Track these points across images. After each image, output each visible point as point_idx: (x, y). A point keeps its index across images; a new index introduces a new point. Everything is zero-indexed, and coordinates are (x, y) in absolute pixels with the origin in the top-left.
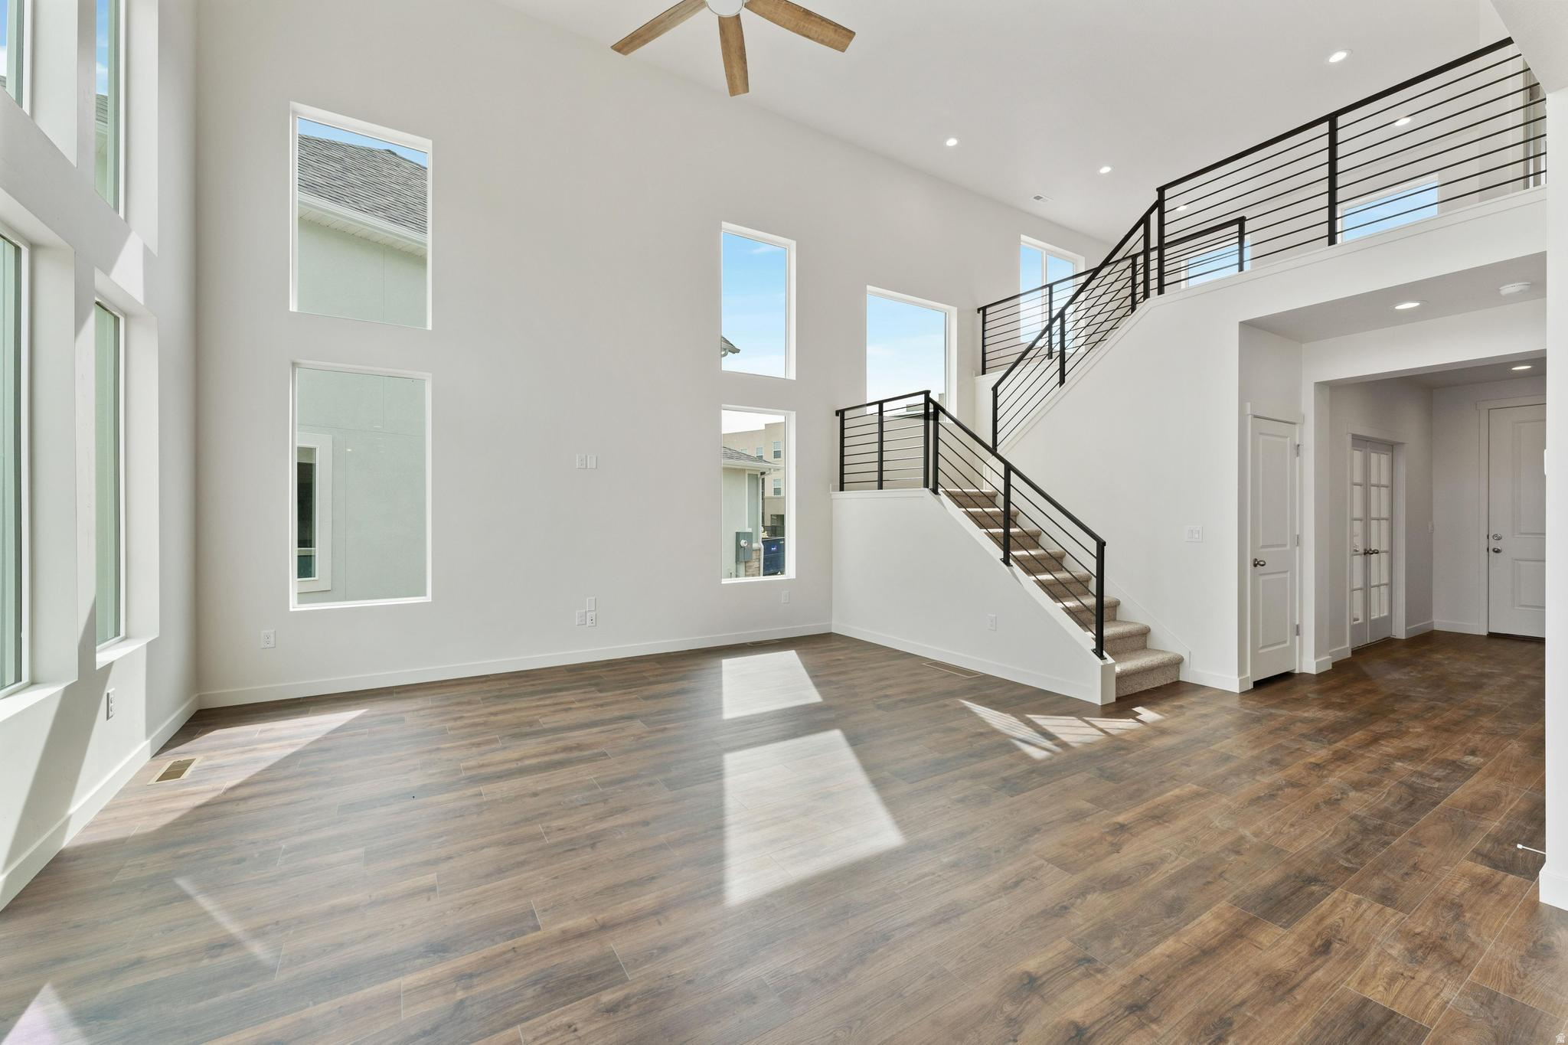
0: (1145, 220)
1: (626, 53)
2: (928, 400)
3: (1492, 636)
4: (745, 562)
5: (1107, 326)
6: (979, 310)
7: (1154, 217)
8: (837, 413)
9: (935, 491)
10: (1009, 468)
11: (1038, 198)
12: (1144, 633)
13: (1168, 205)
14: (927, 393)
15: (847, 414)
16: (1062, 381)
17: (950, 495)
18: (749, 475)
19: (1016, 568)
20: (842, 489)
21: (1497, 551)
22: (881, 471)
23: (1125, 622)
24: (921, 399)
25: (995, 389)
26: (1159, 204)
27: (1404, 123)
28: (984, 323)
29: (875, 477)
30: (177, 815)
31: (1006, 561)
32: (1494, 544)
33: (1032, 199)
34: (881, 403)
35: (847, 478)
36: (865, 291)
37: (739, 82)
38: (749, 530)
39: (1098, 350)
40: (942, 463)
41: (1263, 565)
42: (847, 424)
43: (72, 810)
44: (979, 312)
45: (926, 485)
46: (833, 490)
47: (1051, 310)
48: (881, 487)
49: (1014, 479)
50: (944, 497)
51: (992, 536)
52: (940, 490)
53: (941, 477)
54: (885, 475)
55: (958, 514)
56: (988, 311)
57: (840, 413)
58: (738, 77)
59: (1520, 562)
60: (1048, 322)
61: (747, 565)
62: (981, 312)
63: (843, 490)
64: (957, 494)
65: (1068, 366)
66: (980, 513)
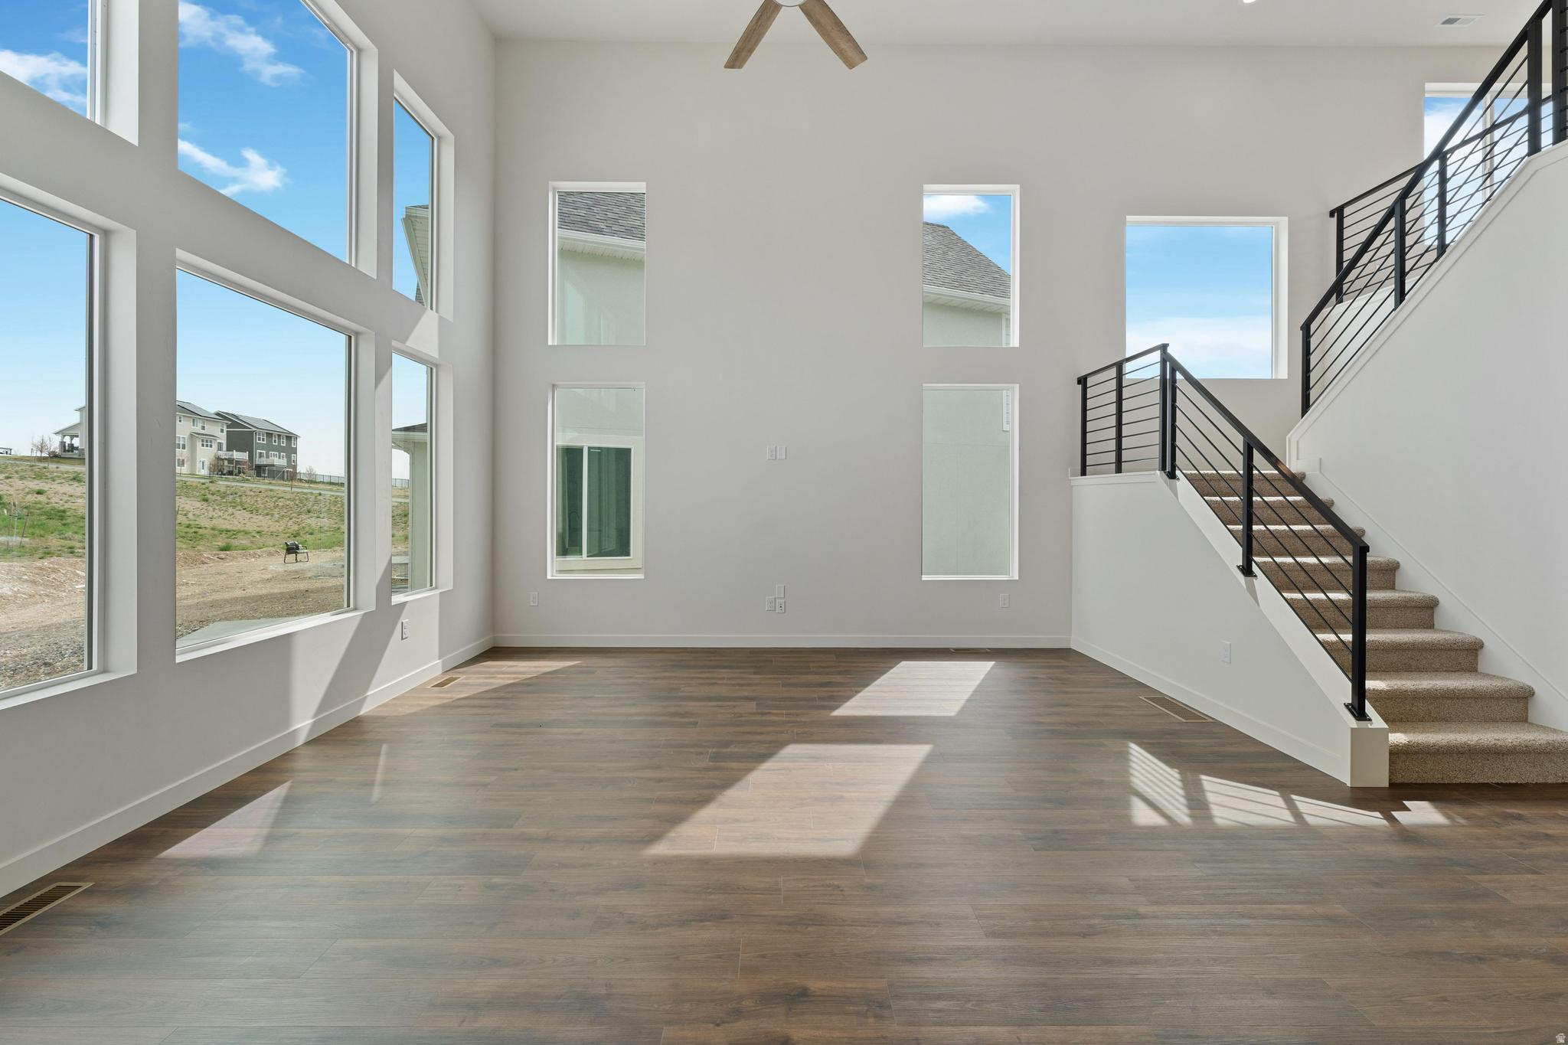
0: (1529, 33)
1: (740, 67)
2: (1166, 358)
6: (1330, 213)
8: (1080, 380)
9: (1172, 475)
10: (1250, 442)
12: (1524, 696)
14: (1164, 348)
15: (1090, 381)
19: (1261, 581)
20: (1084, 473)
22: (1119, 450)
23: (1487, 675)
24: (1156, 356)
25: (1307, 325)
28: (1340, 230)
29: (1112, 457)
30: (419, 709)
31: (1247, 570)
34: (1120, 365)
35: (1089, 460)
36: (1124, 223)
37: (851, 53)
42: (1090, 393)
43: (369, 693)
44: (1329, 217)
45: (1164, 468)
46: (1076, 475)
48: (1119, 470)
49: (1256, 457)
50: (1182, 484)
52: (1178, 473)
54: (1124, 456)
57: (1082, 381)
58: (848, 49)
62: (1335, 215)
63: (1085, 475)
64: (1201, 478)
65: (1409, 282)
66: (1235, 501)
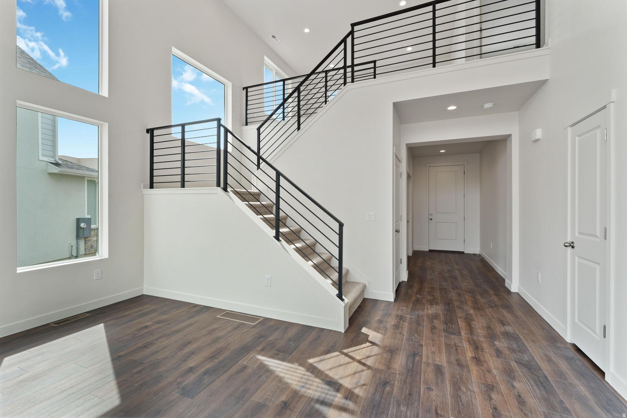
0: (344, 41)
2: (220, 125)
3: (430, 251)
4: (85, 238)
5: (316, 105)
6: (244, 88)
7: (349, 40)
8: (148, 131)
9: (225, 189)
10: (278, 174)
11: (274, 37)
13: (356, 35)
14: (219, 120)
15: (156, 132)
16: (299, 128)
17: (237, 193)
18: (88, 180)
19: (283, 241)
20: (152, 187)
21: (431, 219)
22: (183, 174)
25: (259, 129)
26: (352, 33)
27: (409, 49)
28: (247, 96)
29: (179, 178)
31: (276, 237)
32: (430, 217)
33: (271, 36)
34: (183, 126)
35: (155, 179)
38: (89, 217)
39: (313, 117)
40: (230, 170)
41: (399, 232)
42: (156, 139)
44: (243, 90)
45: (218, 185)
46: (145, 187)
47: (284, 94)
48: (183, 186)
49: (282, 181)
50: (231, 194)
51: (266, 220)
52: (229, 189)
53: (230, 180)
54: (187, 178)
55: (242, 205)
56: (249, 90)
57: (150, 131)
59: (438, 223)
60: (282, 101)
61: (86, 239)
62: (245, 90)
64: (244, 193)
65: (302, 120)
66: (258, 205)
